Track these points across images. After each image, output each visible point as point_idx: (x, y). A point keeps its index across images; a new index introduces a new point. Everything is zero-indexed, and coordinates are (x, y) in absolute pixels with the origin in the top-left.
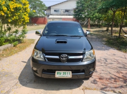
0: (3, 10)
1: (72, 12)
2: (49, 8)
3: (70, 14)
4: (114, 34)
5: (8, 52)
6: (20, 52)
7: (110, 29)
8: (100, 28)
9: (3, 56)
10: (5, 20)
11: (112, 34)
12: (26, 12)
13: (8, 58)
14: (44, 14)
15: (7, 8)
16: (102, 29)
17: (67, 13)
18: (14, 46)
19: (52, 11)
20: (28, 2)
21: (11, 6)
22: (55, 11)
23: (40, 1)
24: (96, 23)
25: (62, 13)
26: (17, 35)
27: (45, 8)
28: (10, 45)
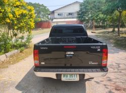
0: (8, 17)
1: (76, 15)
2: (53, 12)
3: (73, 16)
4: (121, 35)
5: (15, 58)
6: (27, 58)
7: (116, 29)
8: (105, 29)
9: (10, 63)
10: (11, 26)
11: (119, 35)
12: (31, 17)
13: (15, 65)
14: (48, 18)
15: (13, 15)
16: (107, 30)
17: (70, 16)
18: (21, 52)
19: (56, 15)
20: (33, 8)
21: (16, 13)
22: (58, 14)
23: (44, 6)
24: (101, 24)
25: (66, 16)
26: (23, 41)
27: (49, 13)
28: (16, 51)
